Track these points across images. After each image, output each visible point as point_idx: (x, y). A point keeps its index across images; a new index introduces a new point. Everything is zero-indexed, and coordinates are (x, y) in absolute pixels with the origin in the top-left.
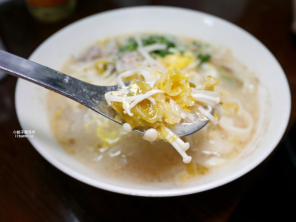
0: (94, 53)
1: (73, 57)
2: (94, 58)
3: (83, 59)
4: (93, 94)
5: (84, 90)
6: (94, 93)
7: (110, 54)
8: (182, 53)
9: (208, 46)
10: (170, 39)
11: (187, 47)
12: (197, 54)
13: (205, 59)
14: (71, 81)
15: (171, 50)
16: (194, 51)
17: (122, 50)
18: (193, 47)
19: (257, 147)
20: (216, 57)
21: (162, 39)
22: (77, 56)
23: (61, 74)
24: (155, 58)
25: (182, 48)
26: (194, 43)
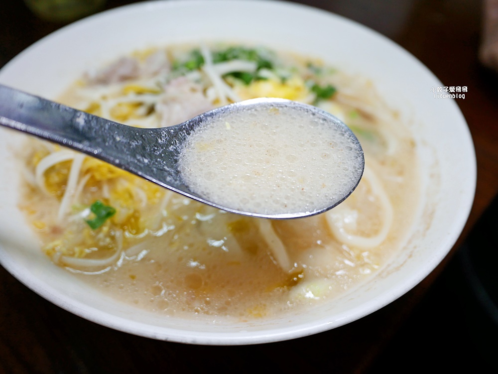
0: (124, 71)
1: (86, 75)
2: (125, 79)
3: (103, 80)
4: (136, 145)
5: (118, 139)
6: (136, 143)
7: (155, 74)
8: (283, 81)
9: (333, 71)
10: (265, 55)
11: (294, 70)
12: (311, 83)
13: (325, 94)
14: (90, 121)
15: (264, 73)
16: (306, 79)
17: (175, 68)
18: (305, 71)
19: (410, 256)
20: (344, 91)
21: (250, 54)
22: (93, 73)
23: (67, 109)
24: (231, 86)
25: (284, 73)
26: (309, 65)
